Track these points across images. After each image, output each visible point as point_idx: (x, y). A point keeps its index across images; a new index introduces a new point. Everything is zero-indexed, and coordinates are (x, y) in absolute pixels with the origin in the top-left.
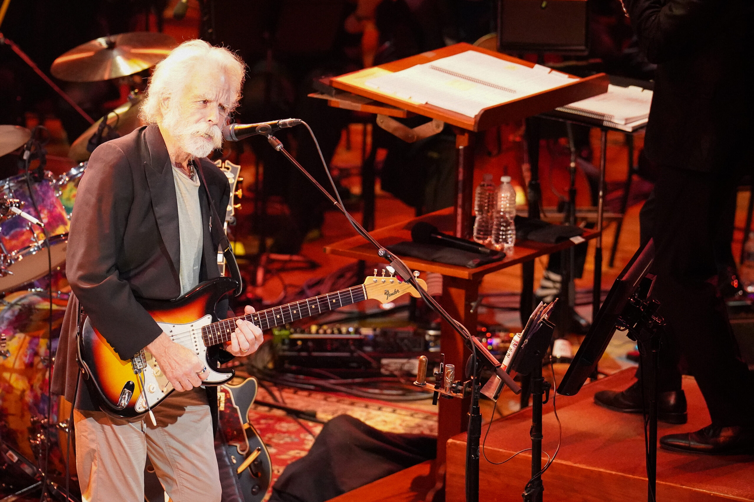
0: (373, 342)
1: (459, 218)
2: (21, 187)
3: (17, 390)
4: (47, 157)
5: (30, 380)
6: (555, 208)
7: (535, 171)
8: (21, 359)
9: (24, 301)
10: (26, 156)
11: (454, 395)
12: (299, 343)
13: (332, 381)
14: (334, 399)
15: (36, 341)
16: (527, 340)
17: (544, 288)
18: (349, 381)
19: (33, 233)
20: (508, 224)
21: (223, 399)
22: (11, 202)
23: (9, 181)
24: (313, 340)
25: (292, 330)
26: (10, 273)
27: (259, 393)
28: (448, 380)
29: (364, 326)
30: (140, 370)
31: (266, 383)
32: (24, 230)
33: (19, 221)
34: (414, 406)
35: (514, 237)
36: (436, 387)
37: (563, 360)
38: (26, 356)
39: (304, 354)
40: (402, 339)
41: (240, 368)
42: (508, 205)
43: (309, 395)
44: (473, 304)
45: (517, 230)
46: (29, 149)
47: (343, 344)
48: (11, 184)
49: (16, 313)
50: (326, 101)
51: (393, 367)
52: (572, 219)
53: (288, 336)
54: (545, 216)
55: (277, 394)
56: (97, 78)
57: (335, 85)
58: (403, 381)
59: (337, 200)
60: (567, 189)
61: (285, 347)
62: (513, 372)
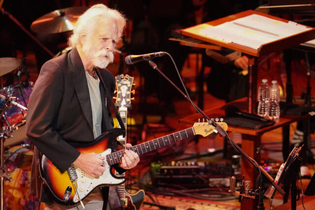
0: (204, 170)
1: (250, 103)
2: (16, 91)
3: (17, 198)
4: (30, 74)
5: (23, 193)
6: (299, 97)
7: (289, 78)
8: (18, 182)
9: (20, 151)
10: (19, 73)
11: (250, 197)
12: (166, 171)
13: (183, 191)
14: (184, 200)
15: (26, 172)
16: (288, 167)
17: (295, 139)
18: (192, 190)
19: (24, 115)
20: (276, 106)
21: (126, 201)
22: (12, 99)
23: (10, 87)
24: (173, 169)
25: (162, 164)
26: (12, 136)
27: (146, 198)
28: (247, 189)
29: (200, 161)
30: (74, 180)
31: (148, 193)
32: (19, 113)
33: (16, 109)
34: (227, 203)
35: (279, 113)
36: (240, 193)
37: (305, 177)
38: (21, 180)
39: (168, 177)
40: (220, 168)
41: (135, 185)
42: (276, 96)
43: (171, 199)
44: (258, 149)
45: (281, 109)
46: (20, 70)
47: (189, 171)
48: (11, 89)
49: (15, 158)
50: (179, 42)
51: (215, 183)
52: (308, 102)
53: (159, 167)
54: (295, 101)
55: (154, 198)
56: (55, 32)
57: (183, 33)
58: (221, 190)
59: (186, 95)
60: (306, 87)
61: (158, 173)
62: (281, 184)
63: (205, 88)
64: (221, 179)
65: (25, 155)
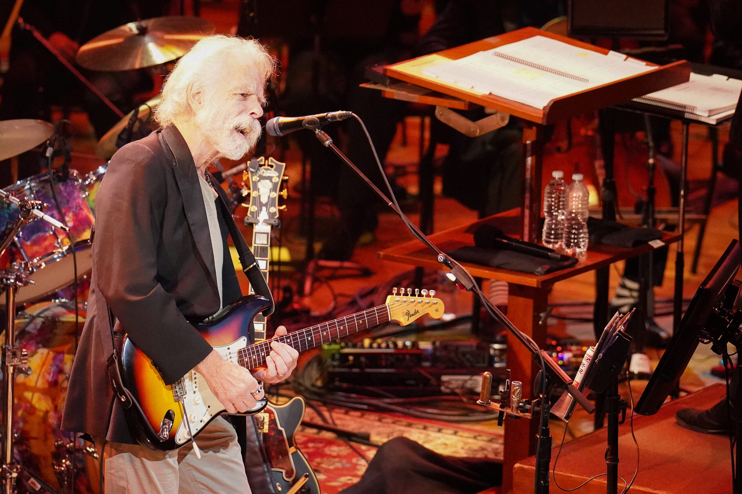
0: (433, 357)
1: (527, 221)
2: (43, 188)
3: (40, 410)
4: (72, 154)
5: (54, 400)
6: (632, 209)
7: (609, 168)
8: (44, 376)
9: (48, 313)
10: (49, 152)
11: (521, 414)
12: (351, 358)
13: (387, 400)
14: (389, 420)
15: (60, 357)
16: (601, 355)
17: (619, 296)
18: (407, 400)
19: (58, 238)
20: (581, 227)
21: (267, 420)
22: (32, 204)
23: (31, 180)
24: (366, 355)
25: (343, 344)
26: (32, 282)
27: (307, 414)
28: (515, 398)
29: (423, 339)
31: (314, 403)
32: (48, 234)
33: (42, 225)
34: (478, 427)
35: (587, 241)
36: (501, 407)
37: (641, 376)
38: (49, 374)
39: (356, 370)
40: (464, 354)
41: (285, 386)
43: (362, 416)
44: (542, 315)
45: (590, 233)
46: (52, 146)
47: (399, 359)
48: (33, 184)
49: (38, 327)
50: (380, 91)
51: (453, 385)
52: (650, 221)
53: (338, 350)
54: (621, 218)
57: (389, 74)
58: (465, 399)
59: (392, 200)
60: (645, 188)
61: (335, 363)
62: (586, 389)
63: (438, 187)
64: (467, 377)
65: (59, 321)
